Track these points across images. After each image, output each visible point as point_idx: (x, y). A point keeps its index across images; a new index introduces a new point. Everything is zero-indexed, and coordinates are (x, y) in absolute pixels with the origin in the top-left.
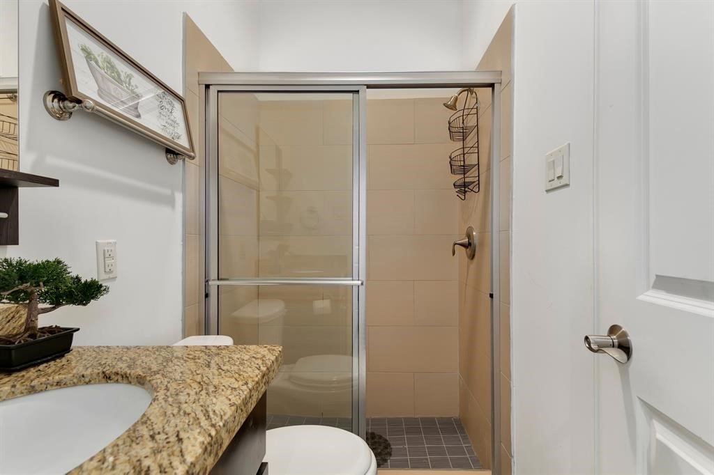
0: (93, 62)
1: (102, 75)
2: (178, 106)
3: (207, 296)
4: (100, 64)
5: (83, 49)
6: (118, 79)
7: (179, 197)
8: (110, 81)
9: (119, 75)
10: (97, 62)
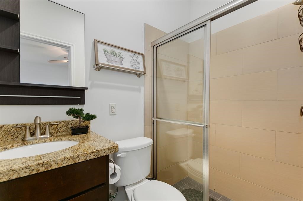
0: (107, 53)
1: (109, 56)
2: (141, 57)
3: (153, 123)
4: (109, 52)
5: (103, 50)
6: (116, 55)
7: (142, 89)
8: (112, 56)
9: (116, 54)
10: (108, 52)
